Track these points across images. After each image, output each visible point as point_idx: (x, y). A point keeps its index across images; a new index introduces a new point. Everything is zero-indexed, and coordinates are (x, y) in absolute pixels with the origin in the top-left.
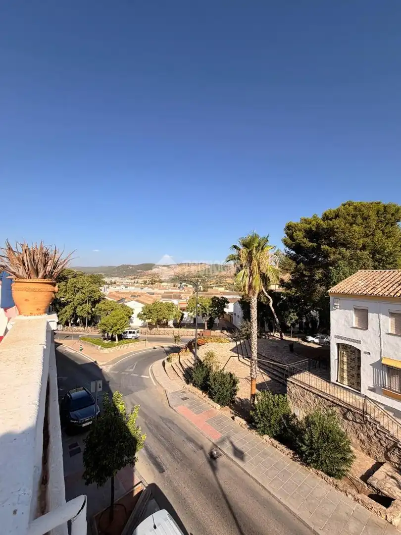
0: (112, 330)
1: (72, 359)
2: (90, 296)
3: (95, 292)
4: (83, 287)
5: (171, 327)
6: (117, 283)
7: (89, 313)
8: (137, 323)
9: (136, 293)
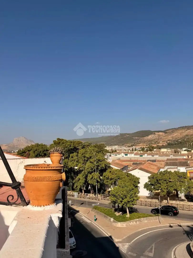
0: (123, 203)
1: (89, 230)
2: (97, 164)
3: (101, 161)
4: (91, 157)
5: (183, 200)
6: (118, 151)
7: (98, 182)
8: (143, 193)
9: (137, 161)
